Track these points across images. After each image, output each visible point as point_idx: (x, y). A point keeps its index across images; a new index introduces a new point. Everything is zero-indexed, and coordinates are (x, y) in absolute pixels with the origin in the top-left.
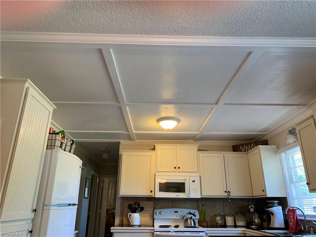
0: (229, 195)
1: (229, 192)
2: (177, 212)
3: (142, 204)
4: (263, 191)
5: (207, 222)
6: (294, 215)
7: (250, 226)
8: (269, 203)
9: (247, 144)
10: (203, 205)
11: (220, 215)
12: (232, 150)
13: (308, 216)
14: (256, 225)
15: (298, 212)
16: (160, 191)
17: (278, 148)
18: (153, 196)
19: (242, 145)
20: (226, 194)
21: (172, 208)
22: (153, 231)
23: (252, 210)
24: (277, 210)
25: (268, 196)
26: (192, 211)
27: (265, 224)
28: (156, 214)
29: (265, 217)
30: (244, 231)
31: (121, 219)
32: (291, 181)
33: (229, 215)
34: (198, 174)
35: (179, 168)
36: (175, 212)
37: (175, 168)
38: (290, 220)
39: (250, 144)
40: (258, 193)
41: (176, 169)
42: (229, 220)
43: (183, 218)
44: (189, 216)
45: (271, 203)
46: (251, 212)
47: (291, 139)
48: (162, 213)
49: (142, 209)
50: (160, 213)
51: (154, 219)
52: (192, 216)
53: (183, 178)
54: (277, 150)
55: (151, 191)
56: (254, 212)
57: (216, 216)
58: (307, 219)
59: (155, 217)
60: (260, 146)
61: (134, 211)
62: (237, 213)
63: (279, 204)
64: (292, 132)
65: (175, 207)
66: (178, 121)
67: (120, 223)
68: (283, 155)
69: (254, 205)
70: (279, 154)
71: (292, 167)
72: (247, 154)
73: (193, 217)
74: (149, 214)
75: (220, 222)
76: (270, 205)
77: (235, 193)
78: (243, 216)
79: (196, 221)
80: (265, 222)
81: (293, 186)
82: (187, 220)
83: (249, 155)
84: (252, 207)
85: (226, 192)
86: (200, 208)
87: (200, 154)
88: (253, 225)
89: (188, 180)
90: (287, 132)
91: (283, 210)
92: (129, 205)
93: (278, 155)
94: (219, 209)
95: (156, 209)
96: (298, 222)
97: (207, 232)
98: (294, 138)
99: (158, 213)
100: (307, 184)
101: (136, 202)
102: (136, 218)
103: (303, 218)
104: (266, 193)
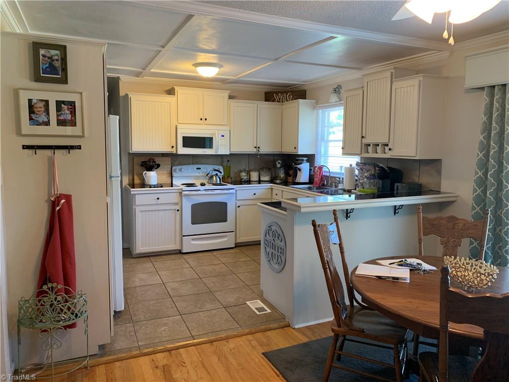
0: (259, 151)
1: (259, 148)
2: (200, 169)
3: (158, 160)
4: (295, 148)
5: (231, 178)
6: (321, 171)
7: (275, 181)
8: (297, 160)
9: (282, 93)
10: (228, 161)
11: (245, 171)
12: (264, 99)
13: (333, 173)
14: (281, 180)
15: (324, 169)
16: (183, 147)
17: (317, 103)
18: (175, 152)
19: (277, 93)
20: (255, 150)
21: (193, 164)
22: (181, 191)
23: (279, 166)
24: (305, 167)
25: (299, 153)
26: (217, 167)
27: (290, 179)
28: (175, 172)
29: (291, 172)
30: (272, 186)
31: (131, 178)
32: (323, 139)
33: (255, 170)
34: (227, 128)
35: (206, 119)
36: (197, 169)
37: (201, 119)
38: (316, 176)
39: (286, 92)
40: (288, 149)
41: (202, 121)
42: (254, 176)
43: (207, 175)
44: (215, 173)
45: (300, 160)
46: (278, 168)
47: (334, 98)
48: (183, 170)
49: (158, 166)
50: (180, 170)
51: (172, 177)
52: (217, 172)
53: (211, 132)
54: (315, 105)
55: (173, 147)
56: (281, 167)
57: (241, 171)
58: (331, 175)
59: (174, 174)
60: (300, 100)
61: (150, 169)
62: (262, 169)
63: (307, 161)
64: (337, 90)
65: (197, 163)
66: (220, 66)
67: (129, 182)
68: (321, 111)
69: (281, 160)
70: (317, 110)
71: (326, 125)
72: (282, 105)
73: (219, 174)
74: (166, 172)
75: (245, 178)
76: (300, 162)
77: (265, 149)
78: (269, 171)
79: (221, 177)
80: (290, 177)
81: (323, 144)
82: (212, 177)
83: (284, 107)
84: (279, 163)
85: (255, 147)
86: (225, 164)
87: (231, 103)
88: (277, 180)
89: (217, 135)
90: (332, 90)
91: (310, 166)
92: (142, 162)
93: (315, 111)
94: (244, 165)
95: (174, 166)
96: (323, 178)
97: (236, 189)
98: (337, 98)
99: (177, 171)
100: (342, 148)
101: (150, 159)
102: (152, 177)
103: (328, 175)
104: (298, 150)
